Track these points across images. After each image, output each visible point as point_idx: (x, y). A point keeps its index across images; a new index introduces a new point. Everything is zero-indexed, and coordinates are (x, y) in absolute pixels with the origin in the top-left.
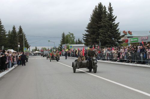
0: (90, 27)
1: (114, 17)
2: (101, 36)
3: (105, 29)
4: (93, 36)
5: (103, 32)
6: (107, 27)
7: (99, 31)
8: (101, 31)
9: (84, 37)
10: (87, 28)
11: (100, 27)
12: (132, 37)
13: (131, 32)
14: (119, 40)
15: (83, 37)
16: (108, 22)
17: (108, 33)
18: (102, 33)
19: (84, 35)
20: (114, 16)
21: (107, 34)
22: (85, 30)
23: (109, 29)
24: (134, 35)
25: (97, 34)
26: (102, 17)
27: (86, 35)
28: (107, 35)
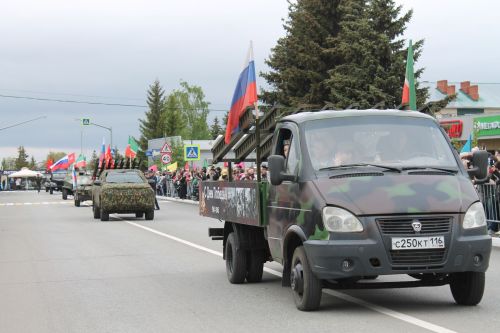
0: (285, 57)
1: (401, 15)
3: (357, 70)
5: (348, 84)
6: (364, 62)
7: (327, 81)
8: (336, 77)
10: (269, 64)
11: (332, 61)
12: (481, 111)
13: (476, 87)
16: (371, 38)
17: (368, 89)
18: (342, 90)
20: (398, 9)
21: (363, 93)
23: (374, 71)
24: (486, 100)
25: (316, 91)
26: (342, 12)
27: (266, 97)
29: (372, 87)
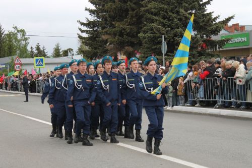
2: (153, 21)
4: (119, 25)
7: (143, 9)
9: (83, 31)
10: (91, 2)
14: (214, 38)
15: (80, 30)
17: (178, 12)
18: (155, 14)
19: (82, 24)
21: (175, 15)
22: (86, 9)
25: (132, 16)
27: (90, 24)
28: (175, 20)
29: (182, 10)
